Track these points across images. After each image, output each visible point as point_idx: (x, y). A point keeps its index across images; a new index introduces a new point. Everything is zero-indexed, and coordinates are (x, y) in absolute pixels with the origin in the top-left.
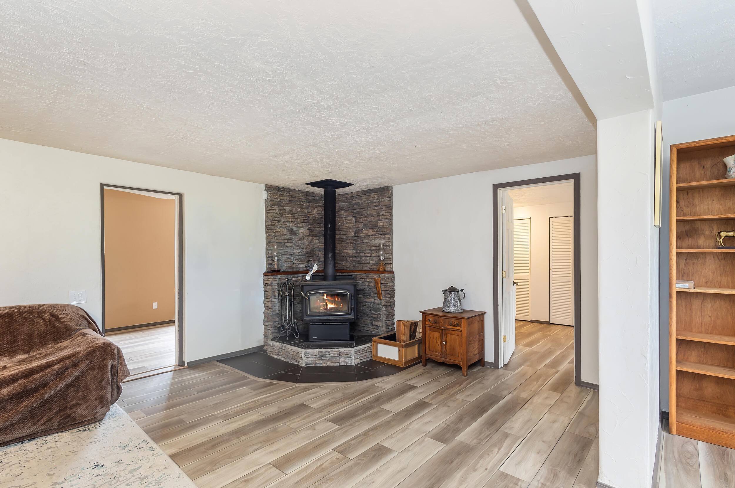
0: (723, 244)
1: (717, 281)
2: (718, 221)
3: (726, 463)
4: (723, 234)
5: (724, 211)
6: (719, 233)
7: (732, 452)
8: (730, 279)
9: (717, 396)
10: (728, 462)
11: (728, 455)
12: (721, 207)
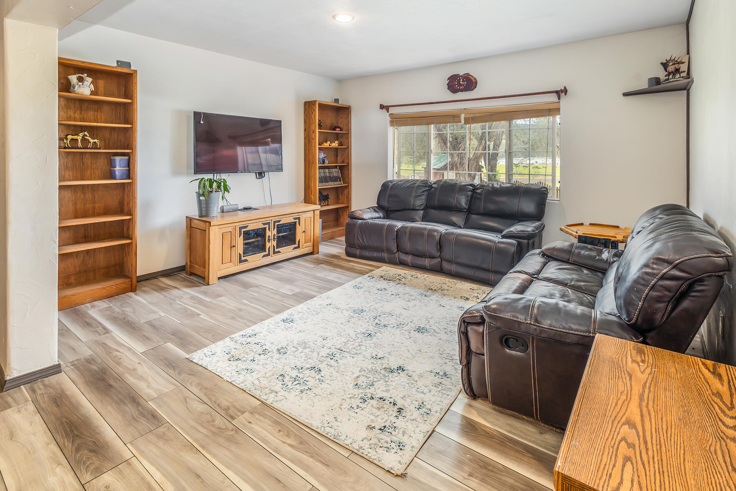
0: (69, 145)
1: (62, 176)
2: (63, 126)
3: (81, 316)
4: (70, 137)
5: (67, 118)
6: (67, 136)
7: (80, 308)
8: (71, 173)
9: (62, 271)
10: (82, 314)
11: (79, 310)
12: (64, 114)
